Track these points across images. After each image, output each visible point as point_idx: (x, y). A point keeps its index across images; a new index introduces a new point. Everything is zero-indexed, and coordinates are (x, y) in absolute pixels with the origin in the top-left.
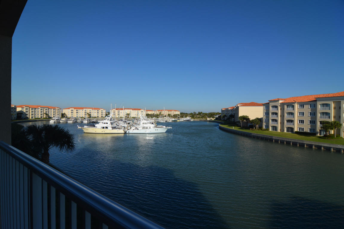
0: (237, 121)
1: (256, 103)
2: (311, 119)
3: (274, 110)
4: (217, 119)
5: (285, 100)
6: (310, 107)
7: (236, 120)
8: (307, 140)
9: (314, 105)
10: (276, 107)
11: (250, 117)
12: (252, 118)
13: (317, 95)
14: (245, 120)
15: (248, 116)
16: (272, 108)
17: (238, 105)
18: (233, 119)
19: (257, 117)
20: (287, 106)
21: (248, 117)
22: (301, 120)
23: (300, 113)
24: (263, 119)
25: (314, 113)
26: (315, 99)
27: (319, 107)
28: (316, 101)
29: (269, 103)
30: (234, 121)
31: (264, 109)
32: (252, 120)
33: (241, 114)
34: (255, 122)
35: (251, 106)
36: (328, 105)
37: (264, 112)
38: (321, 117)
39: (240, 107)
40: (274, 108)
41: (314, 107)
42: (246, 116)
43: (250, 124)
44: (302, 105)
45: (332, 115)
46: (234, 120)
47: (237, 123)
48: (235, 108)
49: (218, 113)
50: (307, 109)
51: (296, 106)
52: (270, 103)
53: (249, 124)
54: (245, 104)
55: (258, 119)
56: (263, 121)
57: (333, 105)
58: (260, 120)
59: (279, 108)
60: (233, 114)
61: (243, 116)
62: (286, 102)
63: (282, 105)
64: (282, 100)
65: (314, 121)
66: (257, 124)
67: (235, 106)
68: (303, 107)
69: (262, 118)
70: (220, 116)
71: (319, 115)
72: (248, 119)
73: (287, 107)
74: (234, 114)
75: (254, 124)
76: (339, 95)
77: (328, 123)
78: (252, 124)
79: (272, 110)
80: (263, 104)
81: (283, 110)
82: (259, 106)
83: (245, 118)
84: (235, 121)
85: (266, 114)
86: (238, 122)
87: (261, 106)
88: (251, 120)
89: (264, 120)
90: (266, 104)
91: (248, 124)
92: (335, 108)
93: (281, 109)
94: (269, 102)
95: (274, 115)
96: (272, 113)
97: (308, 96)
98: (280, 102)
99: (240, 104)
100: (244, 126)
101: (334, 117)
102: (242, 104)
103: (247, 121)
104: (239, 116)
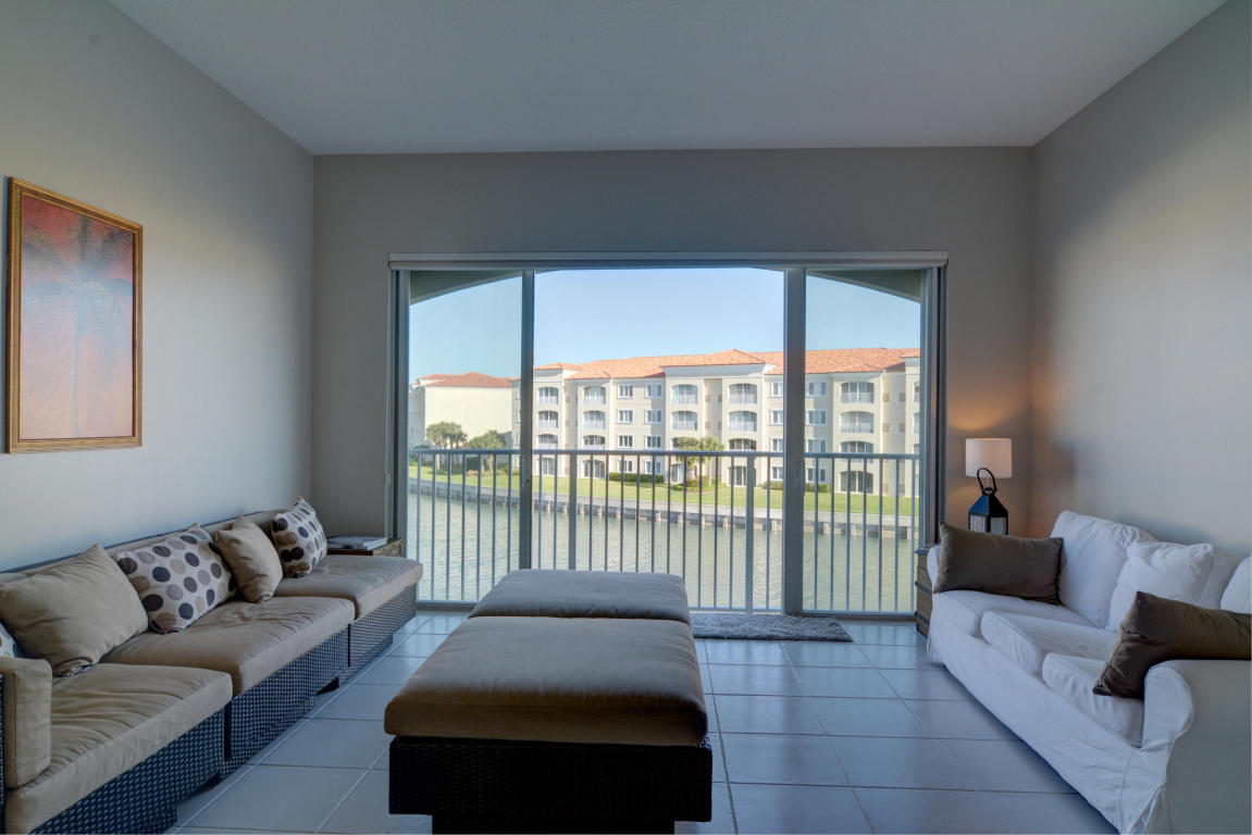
0: (417, 445)
1: (486, 377)
2: (652, 432)
3: (547, 402)
5: (578, 368)
6: (649, 394)
7: (415, 442)
8: (645, 498)
9: (659, 387)
10: (553, 392)
11: (464, 430)
12: (473, 431)
13: (665, 357)
14: (448, 441)
15: (457, 423)
16: (541, 395)
17: (423, 383)
19: (492, 429)
20: (585, 389)
21: (459, 427)
22: (626, 438)
23: (621, 412)
24: (514, 435)
25: (659, 413)
26: (661, 371)
27: (671, 394)
28: (663, 375)
31: (514, 399)
32: (476, 439)
33: (431, 419)
34: (485, 446)
35: (470, 386)
36: (690, 389)
37: (515, 410)
38: (675, 426)
39: (428, 390)
40: (547, 395)
41: (659, 394)
42: (453, 424)
44: (628, 389)
45: (703, 419)
50: (641, 402)
51: (612, 390)
52: (534, 380)
54: (449, 377)
55: (494, 433)
57: (703, 391)
58: (503, 439)
59: (563, 395)
61: (442, 423)
62: (583, 375)
63: (573, 384)
64: (571, 368)
65: (659, 439)
68: (631, 394)
69: (510, 433)
71: (670, 420)
72: (461, 436)
73: (586, 394)
76: (717, 362)
77: (692, 442)
79: (541, 402)
80: (510, 381)
81: (573, 401)
82: (498, 387)
83: (449, 432)
86: (422, 447)
87: (506, 387)
88: (469, 438)
89: (515, 442)
92: (708, 399)
93: (568, 400)
95: (546, 418)
96: (541, 413)
97: (643, 359)
98: (567, 374)
99: (430, 378)
100: (444, 462)
101: (708, 426)
102: (434, 377)
103: (457, 442)
104: (427, 426)
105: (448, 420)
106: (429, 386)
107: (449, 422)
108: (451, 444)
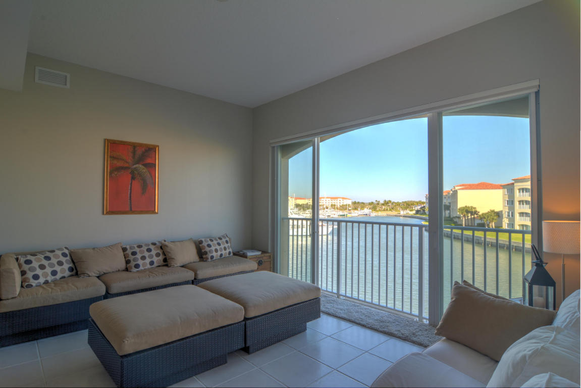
0: (455, 216)
1: (490, 184)
3: (523, 195)
4: (417, 212)
7: (453, 215)
10: (527, 191)
11: (478, 210)
12: (482, 209)
14: (469, 215)
15: (474, 206)
16: (520, 192)
17: (457, 188)
18: (447, 212)
19: (492, 209)
21: (475, 208)
24: (503, 212)
29: (513, 184)
30: (450, 217)
31: (504, 195)
32: (483, 214)
33: (461, 204)
34: (488, 217)
35: (481, 189)
37: (504, 200)
39: (459, 191)
40: (523, 192)
42: (472, 207)
43: (480, 222)
46: (450, 213)
47: (455, 220)
48: (451, 192)
49: (420, 201)
52: (515, 184)
53: (477, 222)
54: (470, 185)
55: (493, 211)
56: (504, 216)
58: (499, 215)
60: (448, 204)
61: (466, 207)
66: (492, 221)
67: (451, 190)
70: (424, 207)
72: (476, 213)
74: (450, 203)
75: (485, 220)
78: (483, 222)
79: (520, 195)
80: (501, 186)
82: (496, 189)
83: (468, 211)
84: (452, 217)
85: (508, 204)
86: (456, 217)
87: (499, 188)
88: (480, 214)
89: (505, 215)
90: (508, 185)
91: (474, 221)
94: (513, 182)
95: (523, 204)
96: (520, 202)
99: (460, 186)
100: (467, 225)
102: (463, 185)
103: (474, 215)
104: (458, 208)
105: (469, 205)
106: (459, 189)
107: (470, 206)
108: (471, 216)
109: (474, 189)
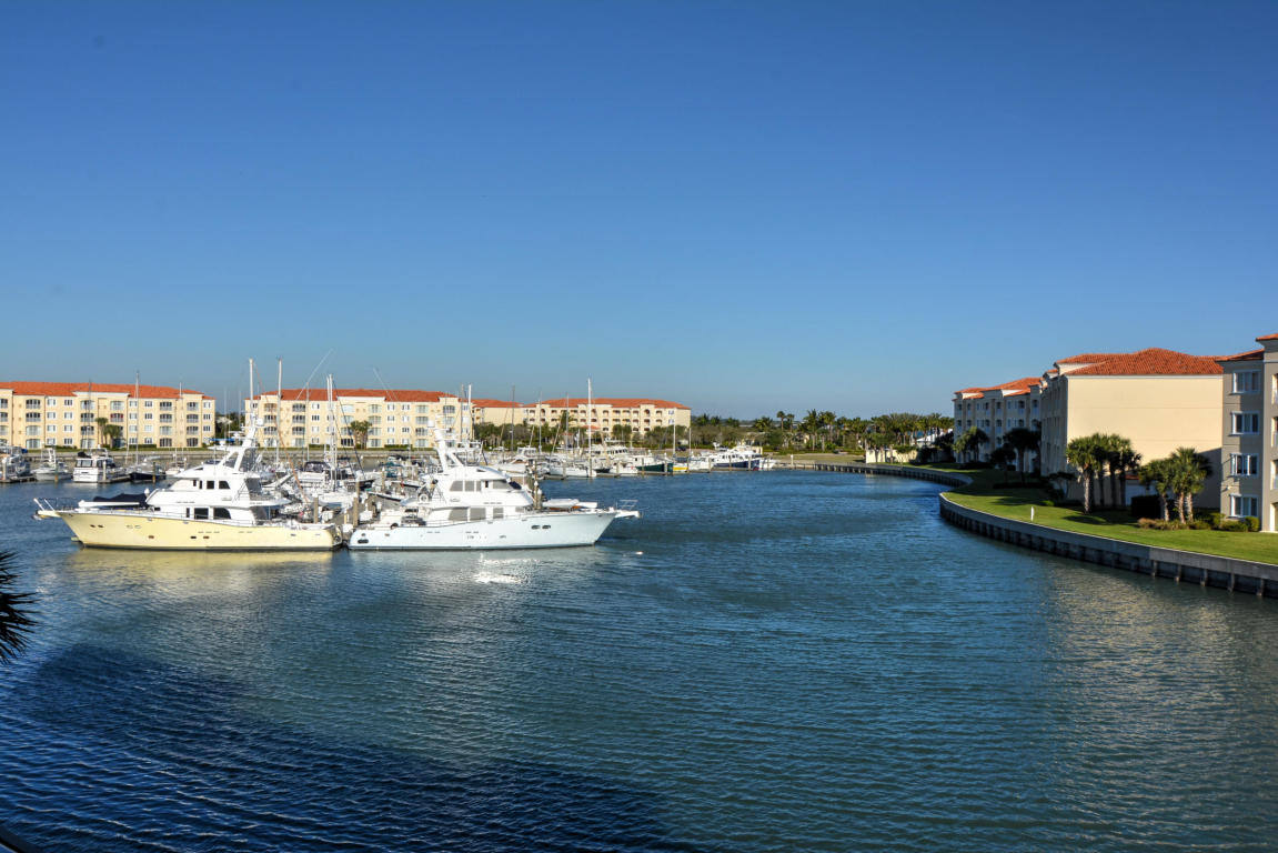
0: (1055, 470)
1: (1179, 356)
4: (925, 454)
7: (1051, 466)
11: (1136, 448)
12: (1151, 449)
14: (1107, 467)
15: (1124, 436)
17: (1064, 369)
18: (1030, 456)
19: (1187, 446)
21: (1126, 442)
24: (1224, 458)
29: (1259, 356)
30: (1037, 472)
31: (1228, 394)
32: (1153, 465)
33: (1076, 431)
34: (1172, 476)
35: (1147, 373)
37: (1227, 414)
39: (1073, 383)
42: (1115, 438)
43: (1140, 491)
46: (1037, 461)
47: (1056, 486)
48: (1045, 384)
49: (935, 417)
52: (1267, 357)
53: (1134, 491)
54: (1109, 359)
55: (1189, 454)
56: (1226, 472)
58: (1207, 464)
60: (1032, 428)
61: (1096, 437)
66: (1186, 490)
67: (1046, 376)
69: (1218, 452)
70: (949, 437)
72: (1130, 458)
74: (1039, 425)
75: (1162, 486)
78: (1152, 492)
80: (1221, 362)
82: (1198, 373)
83: (1109, 453)
84: (1044, 474)
85: (1239, 429)
86: (1062, 475)
87: (1211, 373)
88: (1144, 462)
89: (1229, 467)
90: (1243, 358)
91: (1123, 490)
94: (1260, 347)
99: (1077, 361)
100: (1097, 502)
102: (1085, 359)
103: (1122, 468)
104: (1069, 441)
105: (1106, 431)
106: (1074, 374)
107: (1109, 435)
108: (1112, 470)
109: (1124, 373)
